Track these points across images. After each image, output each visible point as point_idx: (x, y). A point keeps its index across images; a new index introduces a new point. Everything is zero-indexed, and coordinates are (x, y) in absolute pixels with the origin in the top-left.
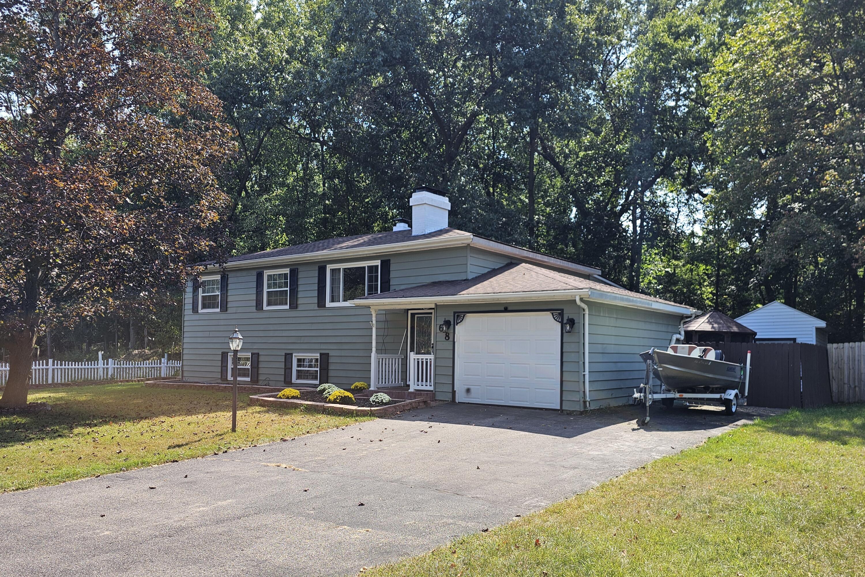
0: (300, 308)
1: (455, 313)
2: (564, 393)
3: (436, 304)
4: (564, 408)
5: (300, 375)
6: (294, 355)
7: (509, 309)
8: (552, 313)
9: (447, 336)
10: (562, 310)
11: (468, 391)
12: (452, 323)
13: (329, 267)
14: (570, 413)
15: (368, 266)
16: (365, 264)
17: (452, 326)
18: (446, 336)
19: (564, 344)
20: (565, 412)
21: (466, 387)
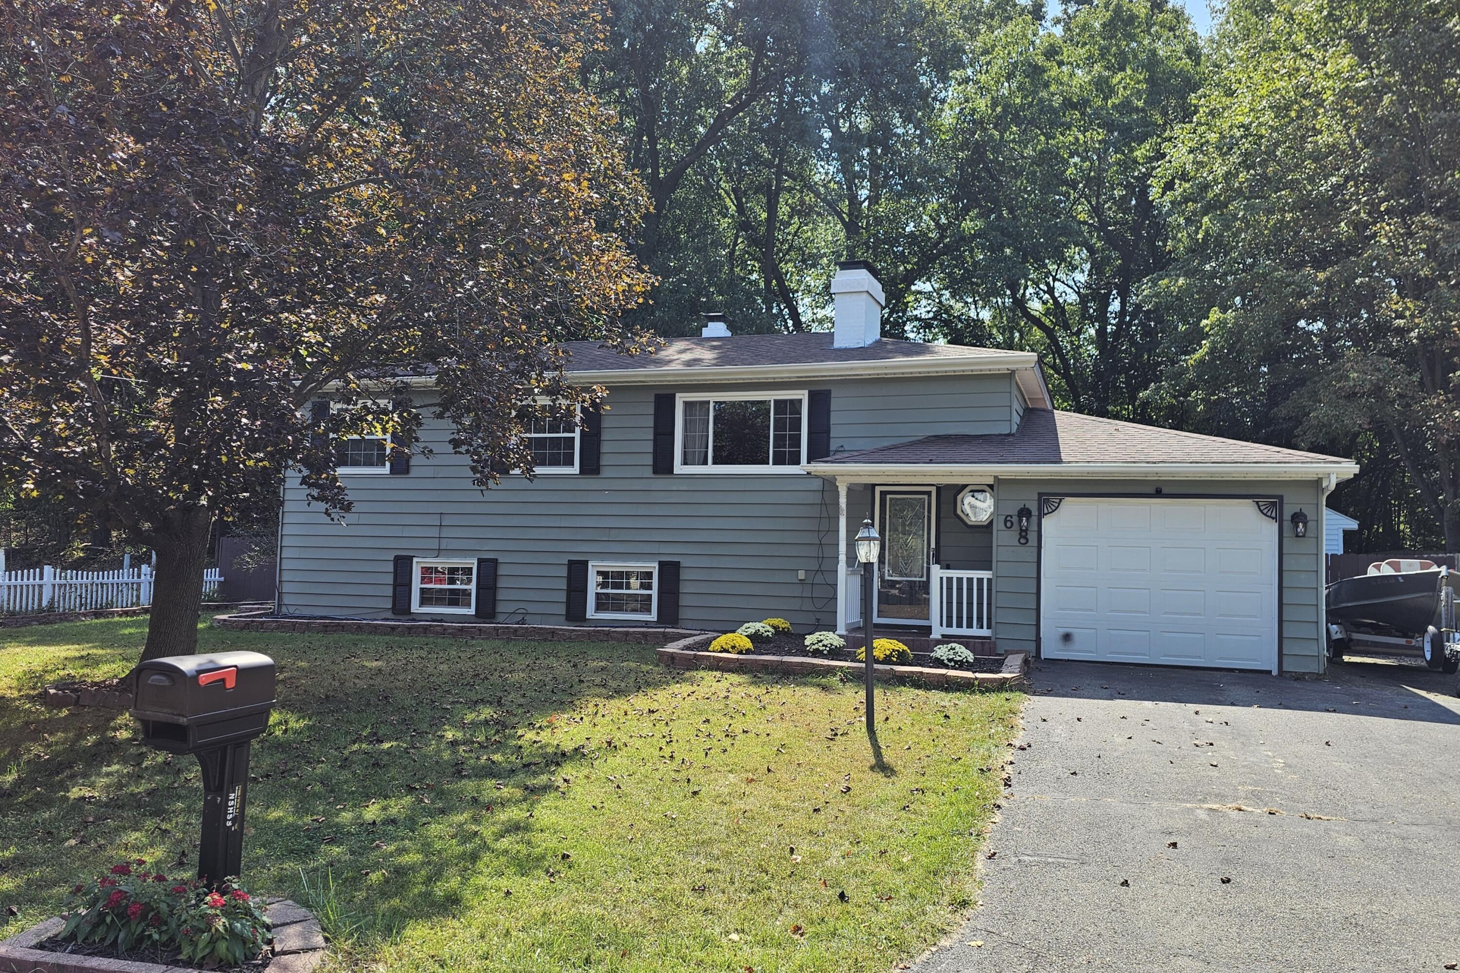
0: (605, 472)
1: (1040, 495)
2: (1285, 642)
3: (995, 477)
4: (1285, 668)
5: (602, 603)
6: (590, 564)
7: (1165, 491)
8: (1257, 503)
9: (1023, 534)
10: (1281, 498)
11: (1067, 637)
12: (1035, 512)
13: (680, 400)
14: (1299, 677)
15: (775, 401)
16: (770, 396)
17: (1034, 519)
18: (1021, 537)
19: (1285, 557)
20: (1288, 676)
21: (1062, 631)
